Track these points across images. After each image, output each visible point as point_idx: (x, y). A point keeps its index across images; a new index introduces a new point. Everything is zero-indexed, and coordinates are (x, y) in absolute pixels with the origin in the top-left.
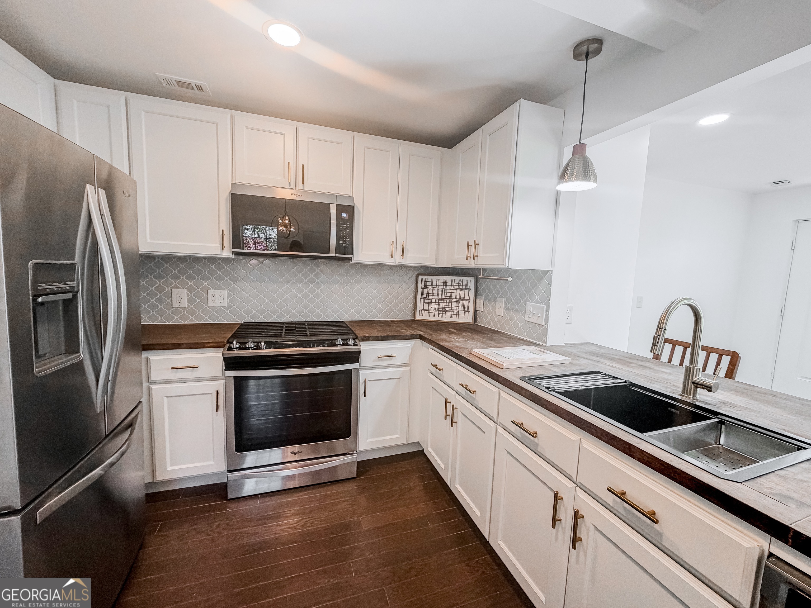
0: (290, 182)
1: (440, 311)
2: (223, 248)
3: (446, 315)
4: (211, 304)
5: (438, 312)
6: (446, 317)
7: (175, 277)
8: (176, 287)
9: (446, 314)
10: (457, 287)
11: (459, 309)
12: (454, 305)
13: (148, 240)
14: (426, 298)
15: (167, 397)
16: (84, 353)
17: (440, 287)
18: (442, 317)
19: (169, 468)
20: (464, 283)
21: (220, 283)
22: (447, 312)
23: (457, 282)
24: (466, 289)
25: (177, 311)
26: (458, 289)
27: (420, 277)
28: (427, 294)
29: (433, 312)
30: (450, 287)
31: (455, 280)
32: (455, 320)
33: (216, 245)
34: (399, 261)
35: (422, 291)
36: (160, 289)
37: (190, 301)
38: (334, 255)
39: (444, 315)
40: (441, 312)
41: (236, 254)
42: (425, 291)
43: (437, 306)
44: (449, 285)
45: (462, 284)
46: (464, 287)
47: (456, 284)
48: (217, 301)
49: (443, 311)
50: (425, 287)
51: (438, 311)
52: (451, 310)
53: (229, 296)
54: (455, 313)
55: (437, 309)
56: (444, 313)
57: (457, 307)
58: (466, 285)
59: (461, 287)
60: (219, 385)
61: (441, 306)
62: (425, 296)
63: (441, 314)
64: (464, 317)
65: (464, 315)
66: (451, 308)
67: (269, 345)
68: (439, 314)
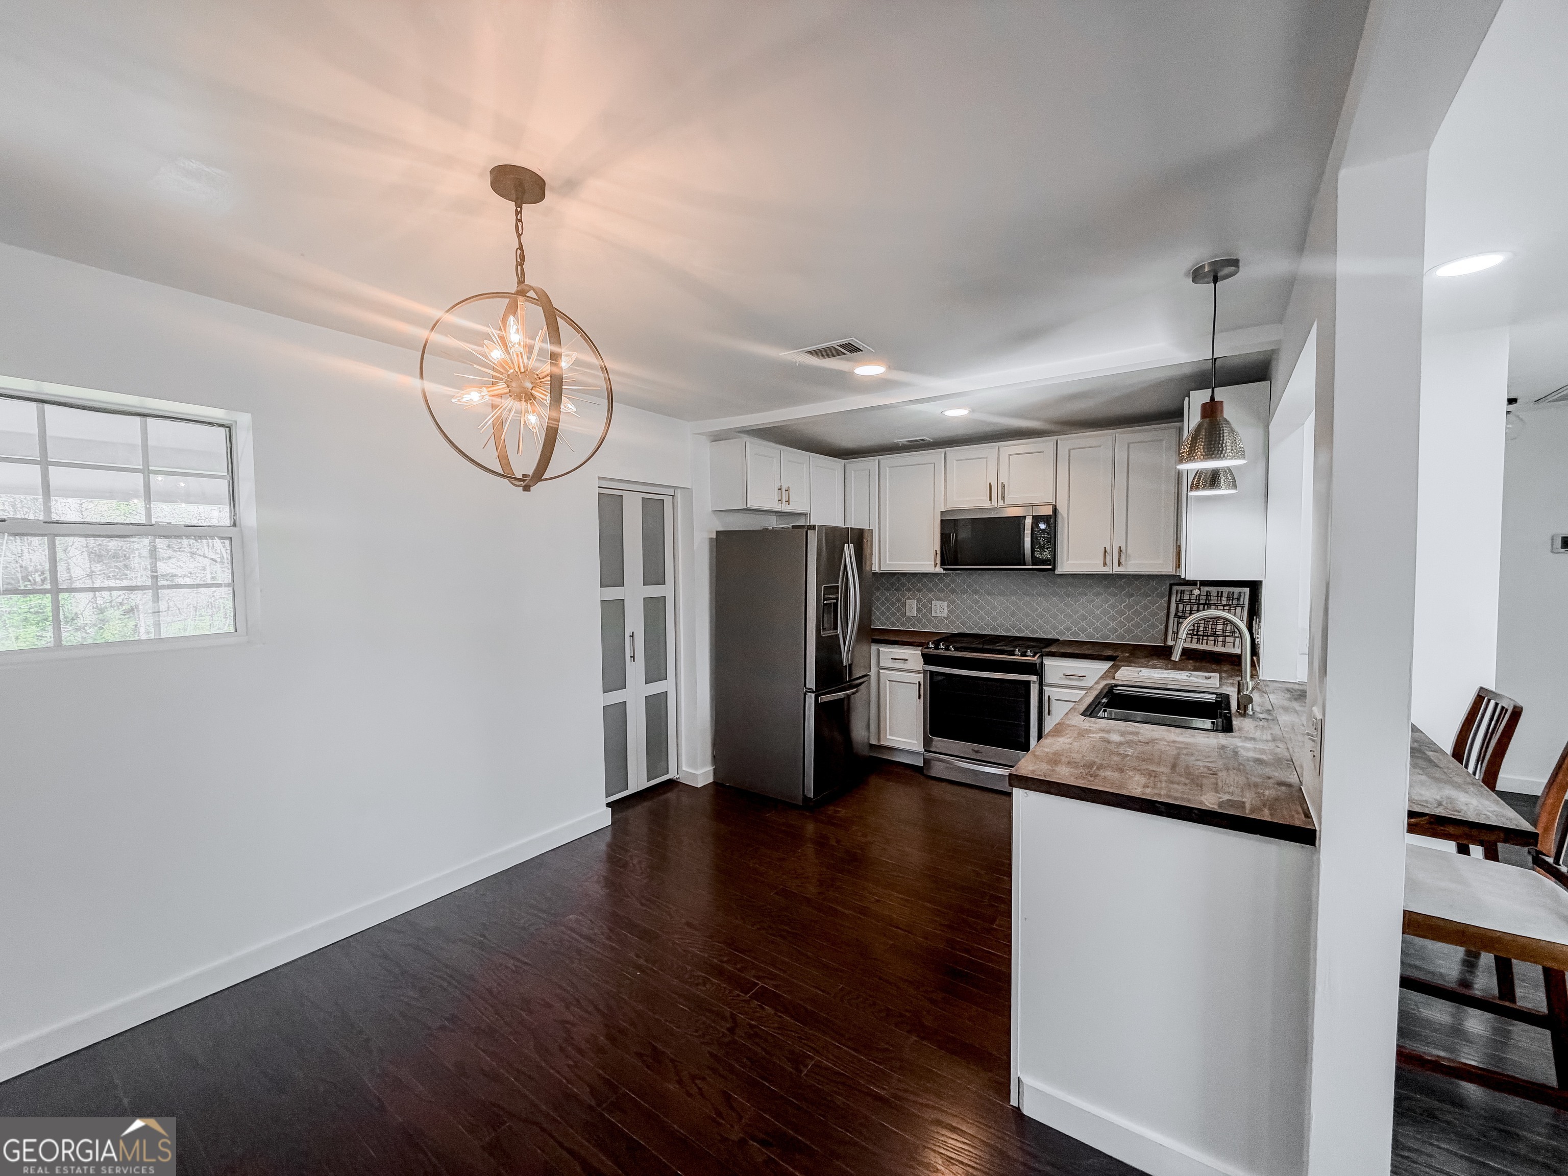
0: (991, 499)
1: (1200, 635)
2: (936, 565)
3: (1207, 642)
4: (934, 614)
5: (1196, 637)
6: (1207, 644)
7: (909, 590)
8: (909, 598)
9: (1207, 640)
10: (1224, 602)
11: (1227, 634)
12: (1220, 627)
13: (888, 562)
14: (1182, 616)
15: (889, 681)
16: (839, 631)
17: (1201, 602)
18: (1202, 644)
19: (888, 737)
20: (1236, 596)
21: (942, 595)
22: (1210, 638)
23: (1225, 594)
24: (1238, 605)
25: (909, 619)
26: (1227, 605)
27: (1175, 588)
28: (1183, 610)
29: (1190, 636)
30: (1216, 602)
31: (1222, 592)
32: (1219, 649)
33: (930, 563)
34: (1117, 570)
35: (1177, 608)
36: (898, 600)
37: (919, 610)
38: (1030, 567)
39: (1205, 641)
40: (1201, 637)
41: (945, 569)
42: (1181, 607)
43: (1196, 628)
44: (1213, 600)
45: (1233, 598)
46: (1235, 602)
47: (1223, 598)
48: (938, 612)
49: (1203, 636)
50: (1181, 601)
51: (1197, 635)
52: (1215, 635)
53: (948, 607)
54: (1221, 639)
55: (1195, 633)
56: (1205, 638)
57: (1224, 631)
58: (1238, 599)
59: (1231, 603)
60: (920, 677)
61: (1201, 629)
62: (1180, 614)
63: (1201, 640)
64: (1234, 646)
65: (1234, 643)
66: (1216, 631)
67: (956, 649)
68: (1198, 640)
